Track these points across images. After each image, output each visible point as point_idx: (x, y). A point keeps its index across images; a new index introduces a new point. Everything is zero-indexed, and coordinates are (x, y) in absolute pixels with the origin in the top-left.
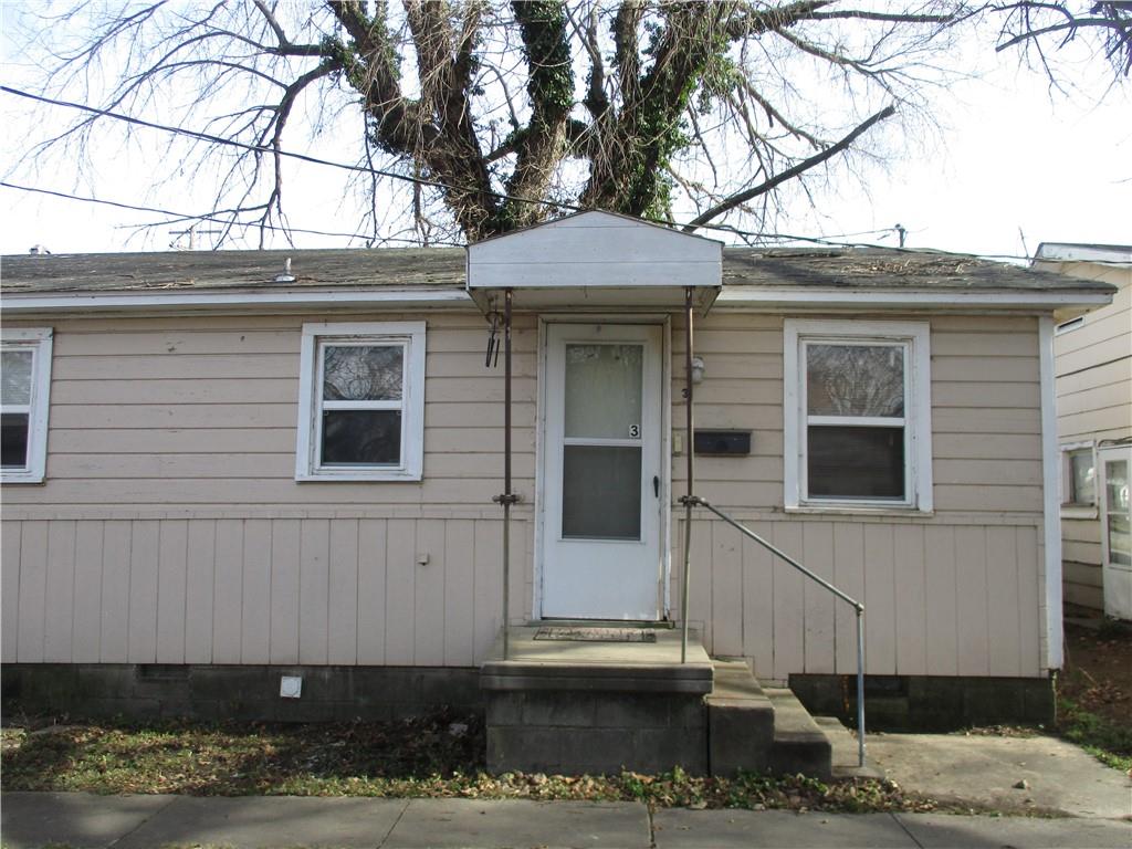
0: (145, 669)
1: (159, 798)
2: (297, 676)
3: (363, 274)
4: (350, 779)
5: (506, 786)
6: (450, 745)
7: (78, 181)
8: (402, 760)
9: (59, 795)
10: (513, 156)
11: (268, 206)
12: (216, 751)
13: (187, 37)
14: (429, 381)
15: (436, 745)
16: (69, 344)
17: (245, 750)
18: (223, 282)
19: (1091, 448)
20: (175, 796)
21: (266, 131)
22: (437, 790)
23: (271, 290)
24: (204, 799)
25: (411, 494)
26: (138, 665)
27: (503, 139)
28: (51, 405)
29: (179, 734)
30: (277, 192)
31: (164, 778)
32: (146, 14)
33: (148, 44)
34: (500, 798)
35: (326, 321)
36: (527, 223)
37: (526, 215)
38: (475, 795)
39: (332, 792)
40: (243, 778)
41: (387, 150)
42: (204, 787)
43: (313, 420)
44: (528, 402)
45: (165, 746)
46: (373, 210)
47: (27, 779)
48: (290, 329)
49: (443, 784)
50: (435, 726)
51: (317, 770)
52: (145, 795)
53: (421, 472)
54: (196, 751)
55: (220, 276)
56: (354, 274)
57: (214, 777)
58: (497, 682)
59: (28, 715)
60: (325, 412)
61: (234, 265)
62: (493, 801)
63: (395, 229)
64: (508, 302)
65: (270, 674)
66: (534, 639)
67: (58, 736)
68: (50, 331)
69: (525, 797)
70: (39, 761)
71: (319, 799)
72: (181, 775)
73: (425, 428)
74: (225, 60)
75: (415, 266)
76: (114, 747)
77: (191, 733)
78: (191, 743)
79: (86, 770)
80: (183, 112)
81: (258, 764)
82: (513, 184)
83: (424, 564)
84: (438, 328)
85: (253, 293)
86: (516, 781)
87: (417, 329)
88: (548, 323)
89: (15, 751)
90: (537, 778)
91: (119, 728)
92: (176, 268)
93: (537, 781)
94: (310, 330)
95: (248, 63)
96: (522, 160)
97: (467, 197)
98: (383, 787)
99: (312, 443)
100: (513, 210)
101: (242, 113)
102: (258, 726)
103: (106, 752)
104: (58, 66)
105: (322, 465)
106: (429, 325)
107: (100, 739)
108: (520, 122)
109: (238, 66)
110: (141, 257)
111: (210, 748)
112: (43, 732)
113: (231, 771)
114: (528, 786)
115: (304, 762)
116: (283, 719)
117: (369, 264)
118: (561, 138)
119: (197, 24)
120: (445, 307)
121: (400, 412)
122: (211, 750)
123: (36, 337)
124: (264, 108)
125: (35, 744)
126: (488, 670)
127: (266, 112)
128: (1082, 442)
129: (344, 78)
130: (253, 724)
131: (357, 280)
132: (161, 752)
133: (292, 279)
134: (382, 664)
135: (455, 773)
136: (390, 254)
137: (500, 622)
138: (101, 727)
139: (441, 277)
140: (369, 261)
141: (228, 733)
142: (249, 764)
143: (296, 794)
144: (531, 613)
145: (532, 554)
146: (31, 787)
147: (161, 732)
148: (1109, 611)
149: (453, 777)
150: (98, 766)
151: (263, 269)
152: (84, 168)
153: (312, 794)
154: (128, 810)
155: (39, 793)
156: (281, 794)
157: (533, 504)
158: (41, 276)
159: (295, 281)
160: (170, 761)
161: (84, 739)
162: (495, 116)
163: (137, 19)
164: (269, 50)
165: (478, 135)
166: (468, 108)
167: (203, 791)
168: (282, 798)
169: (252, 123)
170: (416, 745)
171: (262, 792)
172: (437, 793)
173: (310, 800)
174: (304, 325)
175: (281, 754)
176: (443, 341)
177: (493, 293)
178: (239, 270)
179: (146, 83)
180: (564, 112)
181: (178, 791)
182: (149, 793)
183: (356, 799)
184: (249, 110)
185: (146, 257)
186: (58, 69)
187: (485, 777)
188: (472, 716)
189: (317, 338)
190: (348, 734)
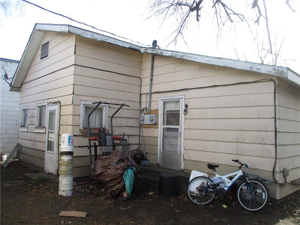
19: (46, 105)
128: (43, 103)
148: (46, 170)
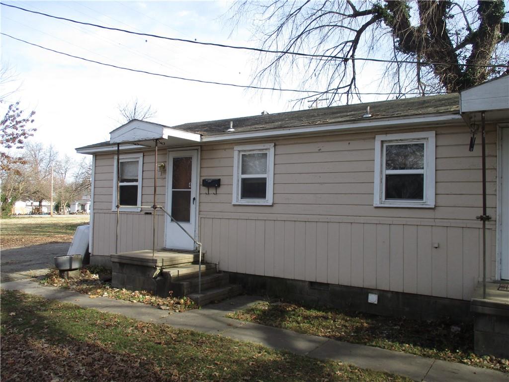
0: (312, 284)
1: (322, 338)
2: (376, 294)
3: (403, 111)
4: (404, 345)
5: (485, 362)
6: (452, 336)
7: (275, 84)
8: (428, 339)
9: (284, 330)
10: (469, 47)
11: (350, 85)
12: (343, 322)
13: (314, 17)
14: (437, 160)
15: (445, 335)
16: (280, 149)
17: (355, 324)
18: (340, 120)
20: (328, 339)
21: (349, 52)
22: (449, 357)
23: (362, 121)
24: (340, 342)
25: (430, 214)
26: (309, 282)
27: (463, 38)
28: (274, 174)
29: (326, 313)
30: (354, 79)
31: (323, 330)
32: (298, 11)
33: (299, 23)
34: (483, 367)
35: (386, 134)
36: (479, 79)
37: (479, 75)
38: (469, 363)
39: (397, 349)
40: (355, 336)
41: (405, 52)
42: (340, 337)
43: (381, 179)
44: (492, 169)
45: (322, 317)
46: (399, 81)
47: (272, 322)
48: (370, 138)
49: (452, 355)
50: (443, 326)
51: (388, 338)
52: (317, 337)
53: (434, 204)
54: (334, 321)
55: (338, 117)
56: (398, 111)
57: (343, 333)
58: (480, 309)
59: (269, 297)
60: (386, 175)
61: (343, 112)
62: (479, 368)
63: (408, 89)
64: (483, 118)
65: (364, 292)
66: (498, 289)
67: (280, 306)
68: (273, 144)
69: (497, 369)
70: (275, 315)
71: (391, 351)
72: (329, 330)
73: (436, 182)
74: (331, 24)
75: (427, 105)
76: (302, 314)
77: (331, 313)
78: (332, 317)
79: (293, 322)
80: (315, 49)
81: (362, 330)
82: (471, 61)
83: (436, 248)
84: (442, 134)
85: (354, 123)
86: (491, 360)
87: (431, 135)
88: (502, 128)
89: (266, 310)
90: (503, 361)
91: (303, 307)
92: (318, 115)
93: (503, 362)
94: (379, 138)
95: (339, 24)
96: (475, 48)
97: (446, 70)
98: (421, 351)
99: (381, 190)
100: (471, 73)
101: (338, 46)
102: (359, 313)
103: (299, 316)
104: (266, 38)
105: (386, 199)
106: (437, 133)
107: (296, 310)
108: (472, 29)
109: (336, 25)
110: (303, 112)
111: (340, 320)
112: (275, 304)
113: (350, 332)
114: (498, 364)
115: (382, 333)
116: (370, 312)
117: (403, 106)
118: (498, 33)
119: (318, 11)
120: (445, 123)
121: (423, 175)
122: (339, 322)
123: (269, 147)
124: (347, 42)
125: (273, 309)
126: (475, 303)
127: (348, 44)
129: (383, 22)
130: (357, 312)
131: (400, 114)
132: (320, 319)
133: (370, 115)
134: (415, 293)
135: (458, 351)
136: (412, 101)
137: (481, 279)
138: (296, 305)
139: (442, 109)
140: (403, 104)
141: (346, 315)
142: (358, 330)
143: (380, 347)
144: (495, 276)
145: (495, 246)
146: (274, 325)
147: (319, 310)
149: (456, 352)
150: (297, 321)
151: (355, 113)
152: (277, 79)
153: (387, 349)
154: (310, 341)
155: (276, 328)
156: (373, 346)
157: (496, 221)
158: (268, 123)
159: (372, 116)
160: (324, 323)
161: (290, 309)
162: (459, 27)
163: (294, 14)
164: (349, 16)
165: (451, 38)
166: (446, 26)
167: (340, 339)
168: (374, 348)
169: (342, 49)
170: (434, 334)
171: (365, 344)
172: (449, 359)
173: (387, 351)
174: (376, 136)
175: (371, 328)
176: (445, 140)
177: (473, 115)
178: (345, 114)
179: (299, 39)
180: (499, 19)
181: (329, 337)
182: (317, 335)
183: (408, 354)
184: (341, 44)
185: (305, 112)
186: (267, 40)
187: (474, 356)
188: (463, 324)
189: (382, 142)
190: (400, 323)
